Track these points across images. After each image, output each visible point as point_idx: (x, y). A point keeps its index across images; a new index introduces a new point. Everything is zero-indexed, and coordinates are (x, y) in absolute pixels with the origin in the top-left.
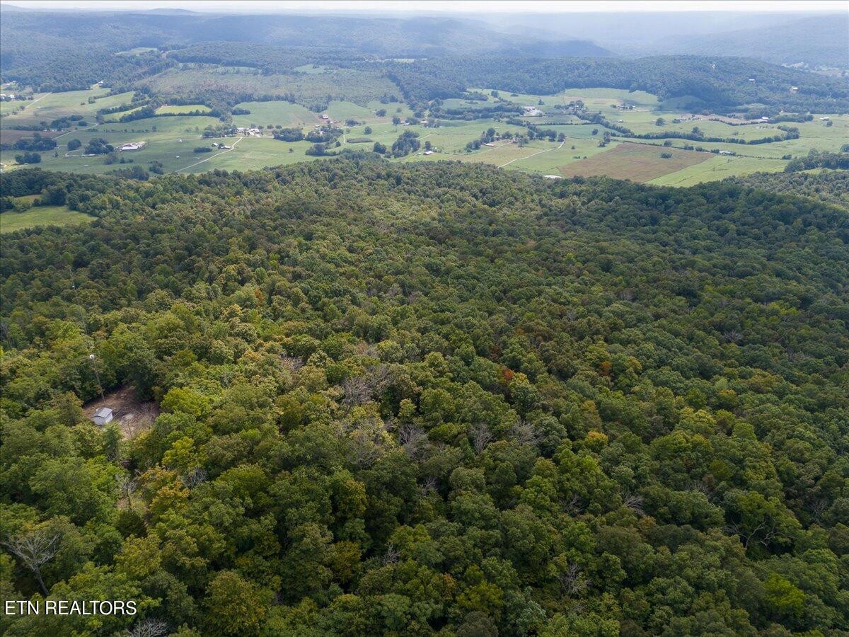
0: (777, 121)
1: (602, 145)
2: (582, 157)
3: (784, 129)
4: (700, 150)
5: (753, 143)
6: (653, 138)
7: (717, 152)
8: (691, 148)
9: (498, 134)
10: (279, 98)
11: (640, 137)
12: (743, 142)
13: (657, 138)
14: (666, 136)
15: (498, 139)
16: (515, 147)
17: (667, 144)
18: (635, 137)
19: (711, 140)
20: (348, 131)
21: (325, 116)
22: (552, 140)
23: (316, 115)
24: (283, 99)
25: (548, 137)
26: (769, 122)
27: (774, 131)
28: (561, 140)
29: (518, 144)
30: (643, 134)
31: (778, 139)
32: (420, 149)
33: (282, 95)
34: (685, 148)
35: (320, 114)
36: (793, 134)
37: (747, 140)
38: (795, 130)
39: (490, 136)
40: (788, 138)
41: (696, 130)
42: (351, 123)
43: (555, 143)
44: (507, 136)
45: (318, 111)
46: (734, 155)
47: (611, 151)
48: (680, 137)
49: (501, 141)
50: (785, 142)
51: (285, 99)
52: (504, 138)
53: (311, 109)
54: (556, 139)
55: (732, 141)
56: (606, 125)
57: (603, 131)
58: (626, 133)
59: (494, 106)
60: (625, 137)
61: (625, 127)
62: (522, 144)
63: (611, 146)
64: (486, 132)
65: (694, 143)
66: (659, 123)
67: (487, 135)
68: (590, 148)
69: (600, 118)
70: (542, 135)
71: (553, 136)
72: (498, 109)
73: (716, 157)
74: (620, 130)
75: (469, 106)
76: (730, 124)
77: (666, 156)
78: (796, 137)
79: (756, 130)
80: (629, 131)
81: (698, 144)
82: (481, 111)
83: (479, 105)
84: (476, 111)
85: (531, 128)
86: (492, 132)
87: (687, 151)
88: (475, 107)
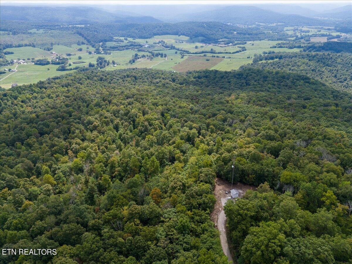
0: (236, 44)
1: (182, 58)
2: (178, 63)
3: (240, 47)
4: (218, 57)
5: (233, 53)
6: (198, 54)
7: (224, 57)
8: (215, 57)
9: (139, 56)
10: (26, 45)
11: (193, 53)
12: (230, 53)
13: (200, 53)
14: (203, 52)
15: (140, 58)
16: (149, 60)
17: (205, 56)
18: (192, 54)
19: (219, 53)
20: (70, 59)
21: (54, 53)
22: (162, 57)
23: (49, 52)
24: (28, 46)
25: (160, 56)
26: (234, 45)
27: (236, 48)
28: (165, 57)
29: (150, 59)
30: (194, 52)
31: (240, 51)
32: (110, 64)
33: (28, 43)
34: (212, 57)
35: (51, 51)
36: (244, 49)
37: (232, 52)
38: (244, 47)
39: (136, 57)
40: (243, 51)
41: (212, 49)
42: (69, 55)
43: (164, 58)
44: (144, 56)
45: (49, 50)
46: (230, 58)
47: (186, 60)
48: (208, 53)
49: (142, 58)
50: (243, 52)
51: (30, 45)
52: (142, 57)
53: (45, 49)
54: (163, 56)
55: (227, 53)
56: (178, 50)
57: (179, 52)
58: (188, 52)
59: (129, 44)
60: (188, 54)
61: (186, 50)
62: (151, 59)
63: (186, 58)
64: (134, 55)
65: (214, 55)
66: (196, 47)
67: (135, 57)
68: (178, 59)
69: (174, 47)
70: (157, 55)
71: (162, 55)
72: (131, 45)
73: (225, 59)
74: (184, 51)
75: (118, 45)
76: (221, 47)
77: (208, 60)
78: (246, 50)
79: (231, 48)
80: (188, 51)
81: (216, 55)
82: (125, 47)
83: (122, 44)
84: (122, 47)
85: (150, 53)
86: (136, 55)
87: (214, 58)
88: (121, 45)
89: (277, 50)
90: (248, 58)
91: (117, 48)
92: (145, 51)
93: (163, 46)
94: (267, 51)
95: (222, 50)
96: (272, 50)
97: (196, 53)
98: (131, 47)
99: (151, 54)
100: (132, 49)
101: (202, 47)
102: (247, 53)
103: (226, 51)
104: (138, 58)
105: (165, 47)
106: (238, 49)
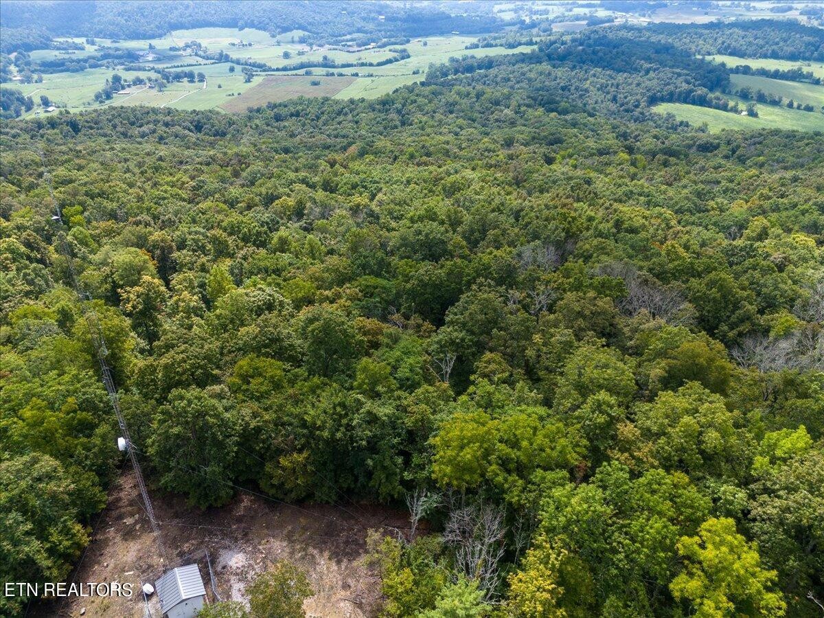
0: (384, 45)
1: (248, 81)
2: (236, 94)
3: (395, 51)
4: (341, 75)
5: (379, 64)
6: (291, 70)
7: (357, 75)
8: (333, 74)
9: (125, 81)
11: (278, 70)
12: (371, 65)
13: (295, 69)
14: (302, 66)
15: (129, 86)
16: (154, 92)
17: (308, 73)
18: (274, 70)
19: (344, 66)
22: (192, 81)
25: (186, 79)
26: (379, 47)
27: (386, 54)
28: (201, 81)
29: (157, 88)
30: (280, 67)
31: (397, 60)
32: (35, 108)
34: (327, 75)
36: (405, 55)
37: (375, 62)
38: (405, 51)
39: (117, 83)
40: (403, 58)
41: (325, 58)
43: (197, 84)
44: (138, 82)
46: (372, 76)
47: (259, 85)
48: (315, 66)
49: (133, 88)
50: (402, 62)
52: (135, 84)
54: (196, 79)
55: (363, 65)
56: (238, 62)
57: (238, 68)
58: (262, 67)
59: (99, 54)
60: (264, 71)
61: (258, 62)
62: (161, 87)
63: (257, 80)
64: (110, 80)
65: (331, 70)
66: (286, 55)
67: (113, 83)
68: (238, 84)
69: (227, 56)
70: (178, 77)
71: (190, 77)
72: (105, 57)
73: (359, 79)
74: (254, 65)
75: (67, 56)
76: (349, 52)
77: (315, 84)
78: (409, 57)
79: (373, 55)
80: (265, 65)
81: (335, 71)
82: (85, 61)
83: (79, 55)
84: (79, 61)
85: (159, 72)
86: (117, 79)
87: (330, 78)
88: (74, 57)
89: (480, 53)
90: (414, 73)
91: (63, 64)
92: (145, 70)
93: (196, 55)
94: (458, 55)
95: (352, 59)
96: (470, 52)
97: (285, 69)
98: (105, 62)
99: (159, 76)
100: (108, 67)
101: (301, 54)
102: (413, 63)
103: (360, 62)
104: (123, 88)
105: (203, 57)
106: (390, 55)
